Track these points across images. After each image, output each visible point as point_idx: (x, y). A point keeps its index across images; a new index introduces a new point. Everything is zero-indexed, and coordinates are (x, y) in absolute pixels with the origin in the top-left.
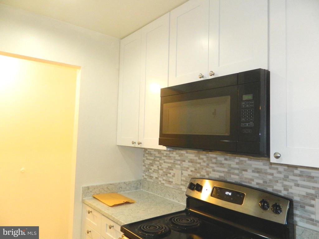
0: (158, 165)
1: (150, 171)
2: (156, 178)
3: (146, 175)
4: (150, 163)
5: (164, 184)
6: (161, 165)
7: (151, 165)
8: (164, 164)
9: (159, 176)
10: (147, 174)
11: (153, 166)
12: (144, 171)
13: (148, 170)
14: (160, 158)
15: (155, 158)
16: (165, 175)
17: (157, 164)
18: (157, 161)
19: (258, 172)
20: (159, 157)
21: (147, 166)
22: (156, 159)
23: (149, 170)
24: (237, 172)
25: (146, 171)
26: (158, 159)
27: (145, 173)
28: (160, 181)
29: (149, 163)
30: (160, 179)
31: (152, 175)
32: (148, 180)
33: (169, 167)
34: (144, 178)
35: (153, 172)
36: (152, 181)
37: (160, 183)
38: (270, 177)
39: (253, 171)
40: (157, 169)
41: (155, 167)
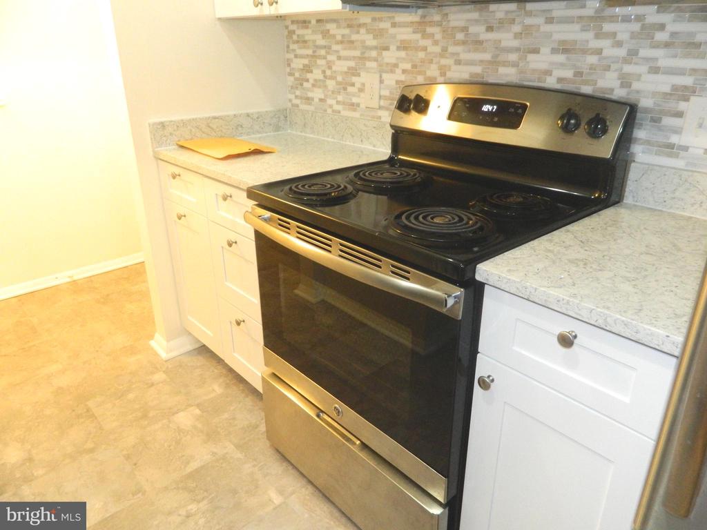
0: (323, 68)
1: (305, 84)
2: (321, 100)
3: (296, 97)
4: (305, 66)
5: (339, 112)
6: (330, 68)
7: (307, 69)
8: (338, 63)
9: (326, 96)
10: (298, 93)
11: (312, 72)
12: (292, 87)
13: (301, 82)
14: (327, 48)
15: (314, 52)
16: (342, 91)
17: (322, 66)
18: (320, 57)
19: (565, 51)
20: (325, 47)
21: (297, 75)
22: (317, 54)
23: (302, 85)
24: (513, 57)
25: (297, 88)
26: (323, 52)
27: (295, 93)
28: (331, 106)
29: (301, 67)
30: (330, 101)
31: (310, 95)
32: (303, 107)
33: (349, 68)
34: (293, 105)
35: (314, 85)
36: (312, 108)
37: (329, 111)
38: (592, 59)
39: (554, 51)
40: (321, 77)
41: (317, 74)
